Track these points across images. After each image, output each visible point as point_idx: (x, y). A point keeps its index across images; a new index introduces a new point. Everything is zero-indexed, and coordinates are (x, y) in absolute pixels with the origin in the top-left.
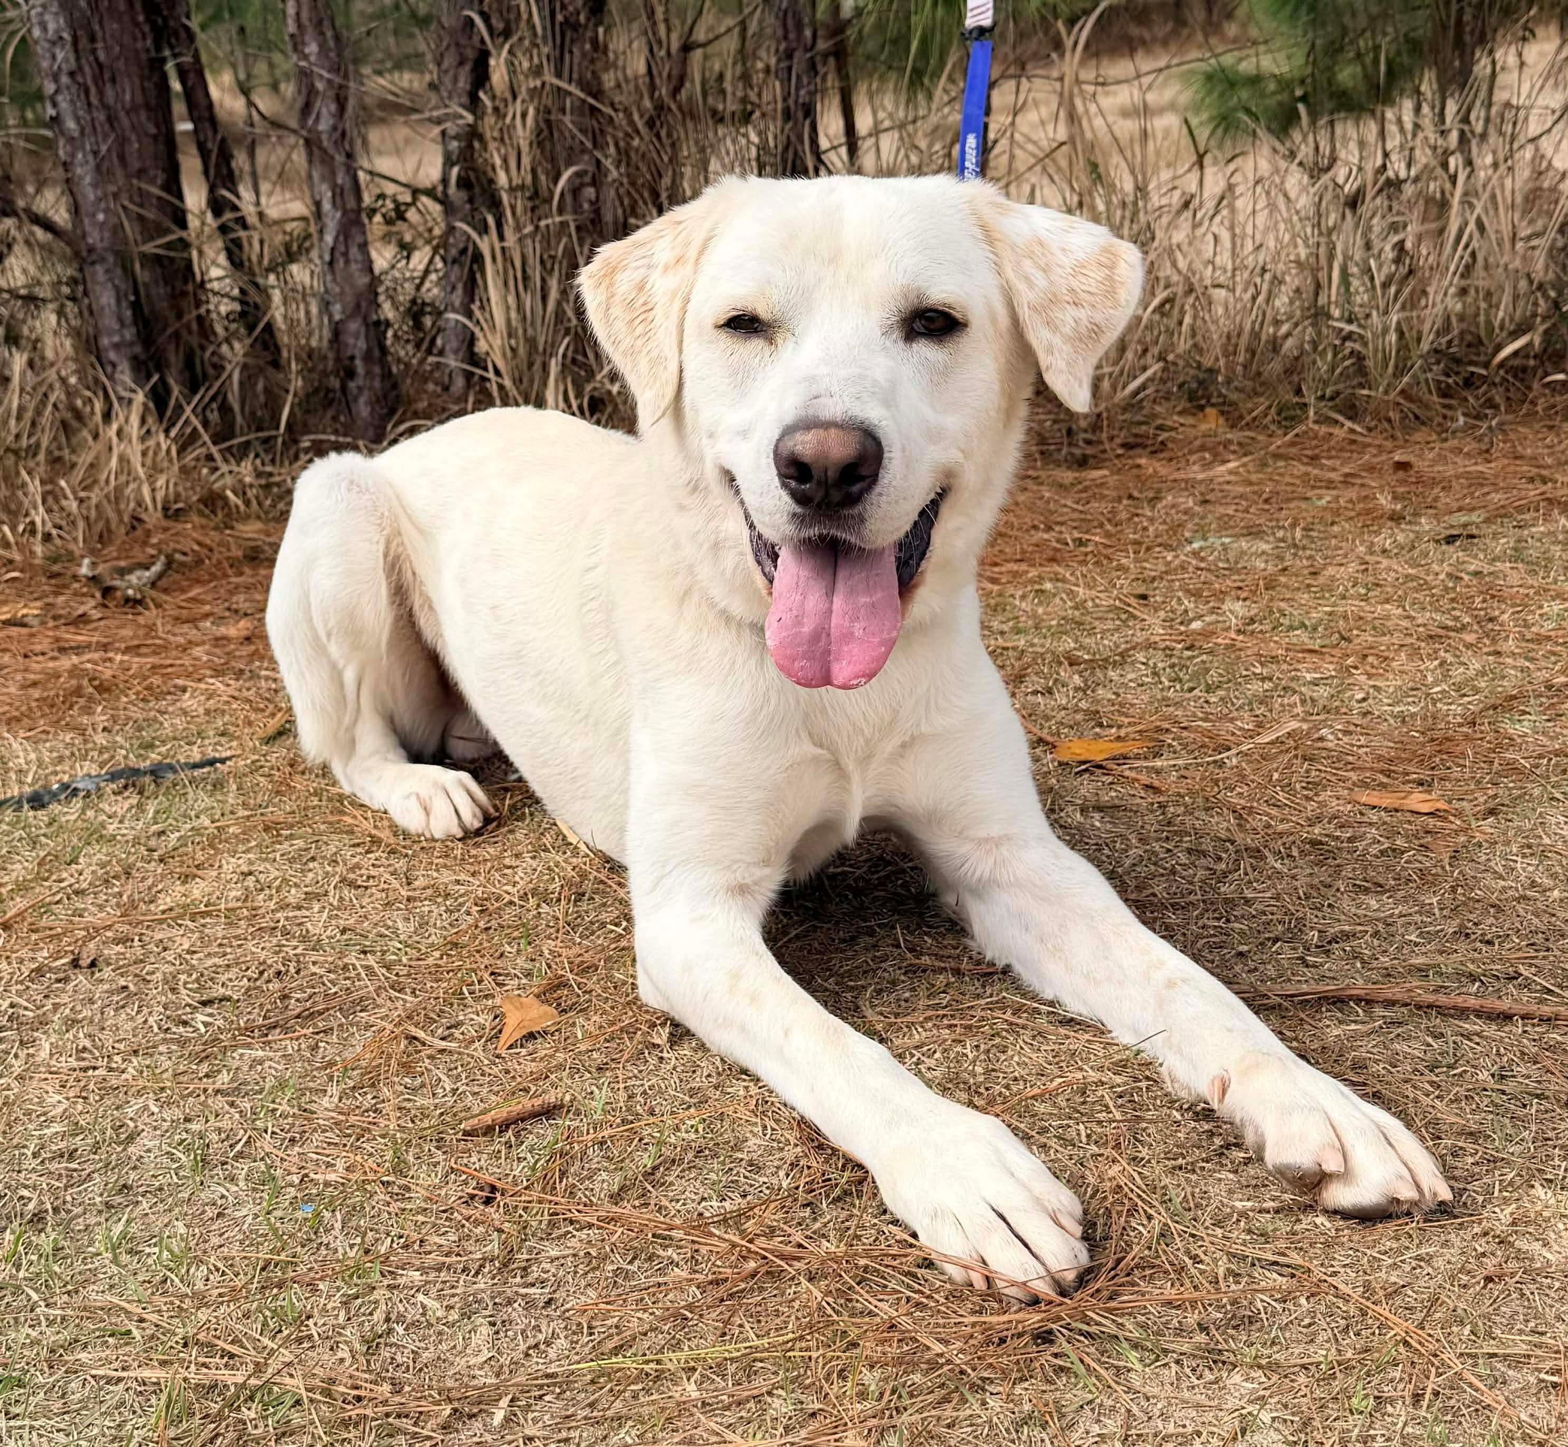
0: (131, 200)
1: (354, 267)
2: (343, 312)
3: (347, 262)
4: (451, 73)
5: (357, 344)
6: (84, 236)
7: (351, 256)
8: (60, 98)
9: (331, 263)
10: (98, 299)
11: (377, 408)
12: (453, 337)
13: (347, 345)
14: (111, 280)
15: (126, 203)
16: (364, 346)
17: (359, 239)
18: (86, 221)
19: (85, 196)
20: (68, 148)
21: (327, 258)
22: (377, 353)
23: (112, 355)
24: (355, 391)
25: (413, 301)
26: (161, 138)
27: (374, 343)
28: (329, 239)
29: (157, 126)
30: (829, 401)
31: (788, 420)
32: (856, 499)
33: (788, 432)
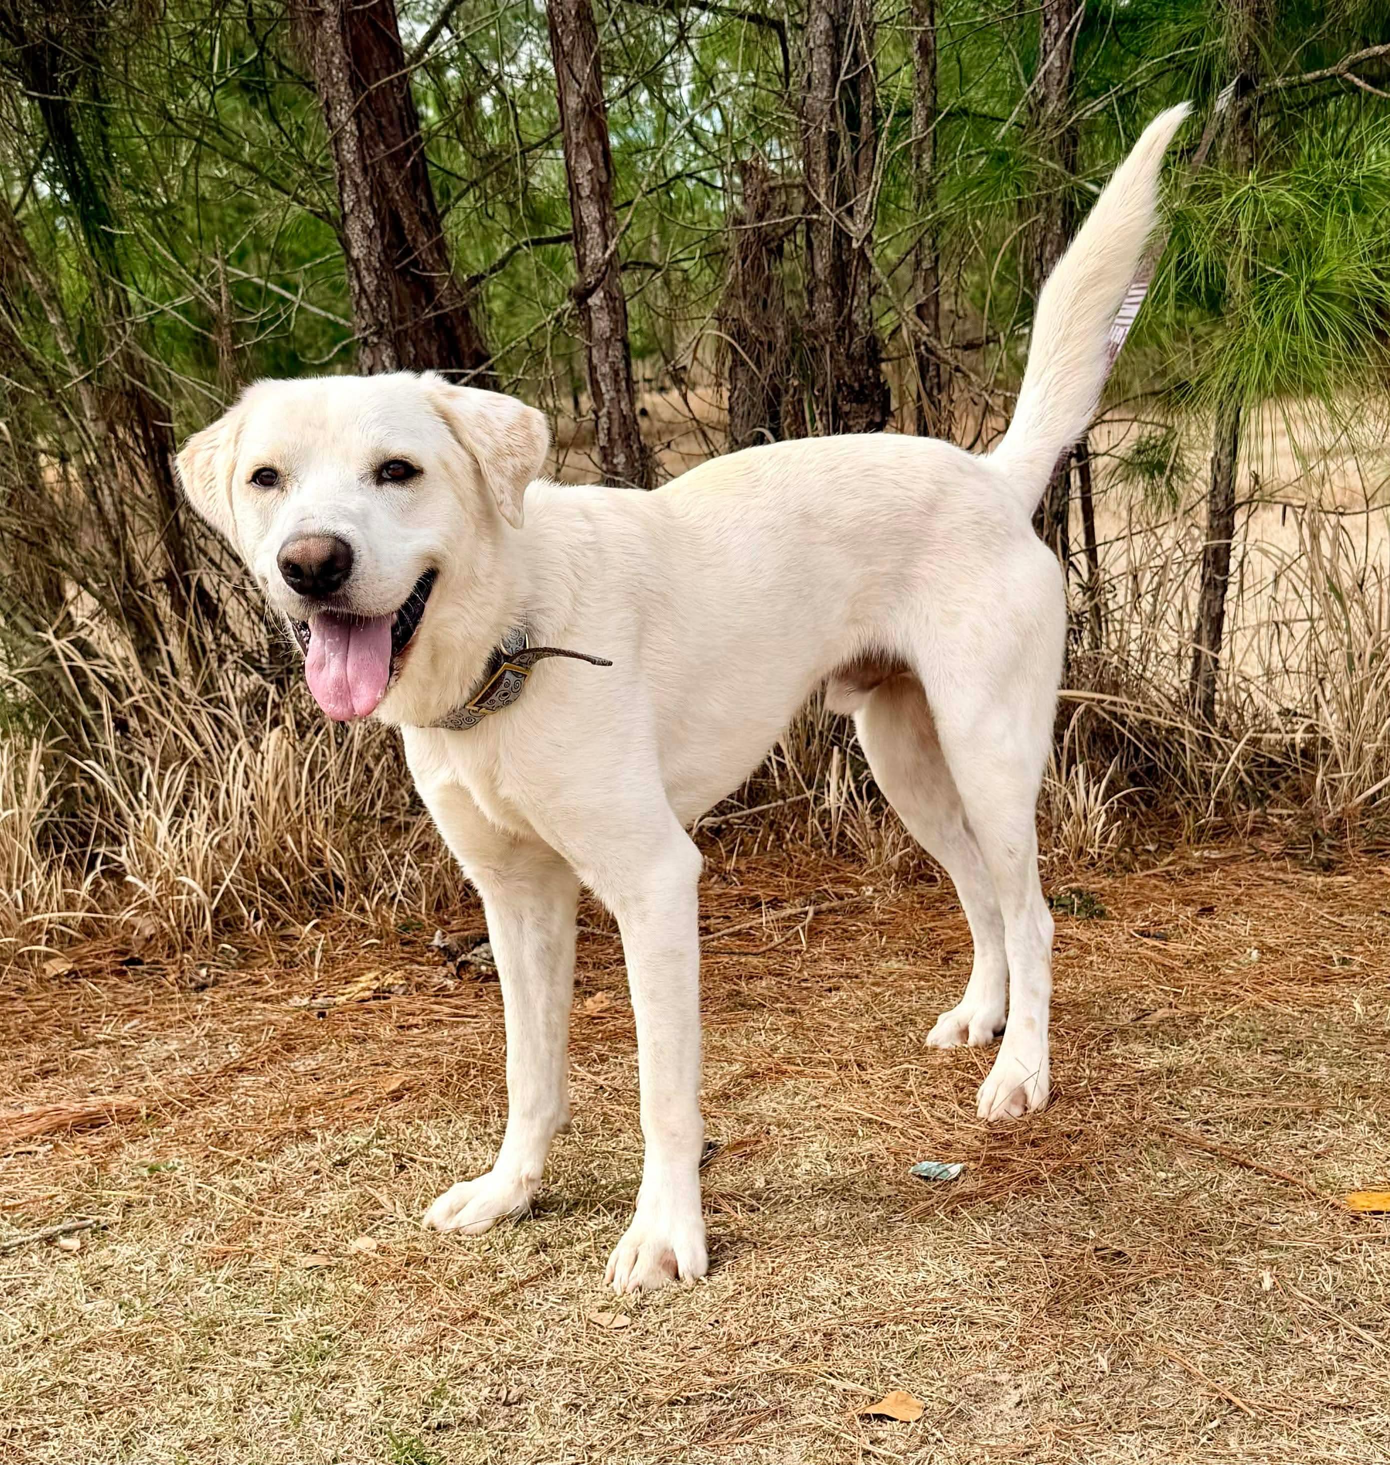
30: (312, 521)
31: (284, 537)
32: (338, 585)
33: (284, 545)
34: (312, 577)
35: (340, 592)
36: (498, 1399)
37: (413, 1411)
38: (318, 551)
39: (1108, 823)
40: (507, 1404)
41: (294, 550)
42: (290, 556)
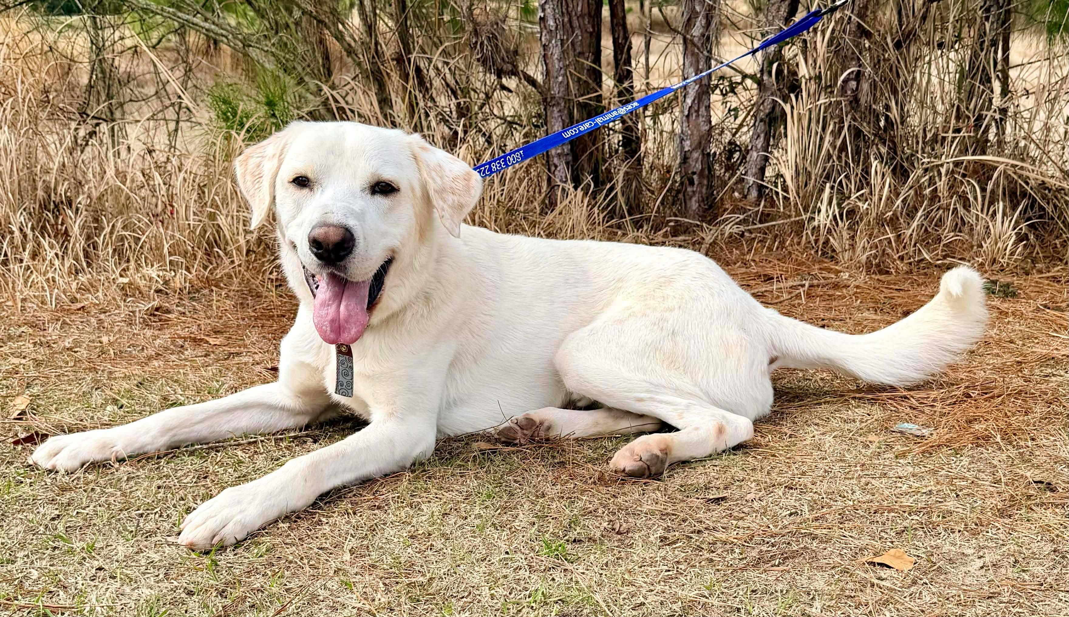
0: (575, 69)
1: (701, 119)
2: (691, 146)
3: (698, 116)
4: (776, 5)
5: (696, 165)
6: (549, 89)
7: (700, 113)
8: (547, 6)
9: (688, 116)
10: (552, 126)
11: (702, 205)
12: (753, 166)
13: (690, 165)
14: (561, 116)
15: (572, 71)
16: (700, 167)
17: (706, 103)
18: (552, 80)
19: (553, 66)
20: (548, 37)
21: (686, 113)
22: (706, 172)
23: (556, 160)
24: (690, 193)
25: (730, 143)
26: (594, 34)
27: (706, 166)
28: (689, 101)
29: (593, 27)
30: (332, 216)
31: (314, 223)
32: (343, 258)
33: (313, 228)
34: (327, 250)
35: (342, 263)
36: (613, 529)
37: (557, 531)
38: (334, 236)
39: (1016, 243)
40: (619, 533)
41: (319, 232)
42: (316, 236)
